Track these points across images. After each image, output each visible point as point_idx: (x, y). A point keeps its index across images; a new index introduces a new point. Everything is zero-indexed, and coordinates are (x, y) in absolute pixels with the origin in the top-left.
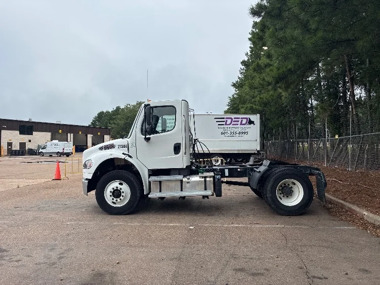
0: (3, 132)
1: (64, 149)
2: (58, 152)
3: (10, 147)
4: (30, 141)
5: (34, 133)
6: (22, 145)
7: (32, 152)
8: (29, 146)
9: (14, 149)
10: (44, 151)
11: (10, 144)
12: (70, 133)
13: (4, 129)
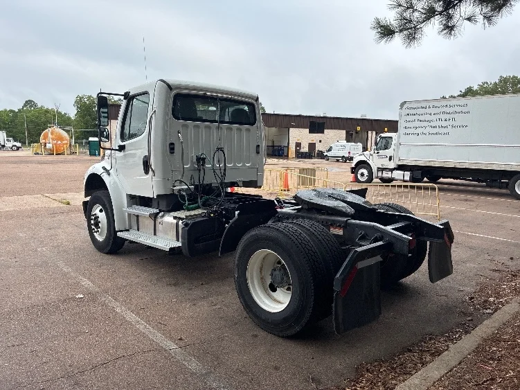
0: (291, 130)
1: (349, 153)
2: (344, 156)
3: (298, 148)
4: (320, 141)
5: (326, 131)
6: (312, 146)
7: (321, 155)
8: (319, 147)
9: (302, 150)
10: (329, 154)
11: (298, 145)
12: (372, 130)
13: (293, 127)
